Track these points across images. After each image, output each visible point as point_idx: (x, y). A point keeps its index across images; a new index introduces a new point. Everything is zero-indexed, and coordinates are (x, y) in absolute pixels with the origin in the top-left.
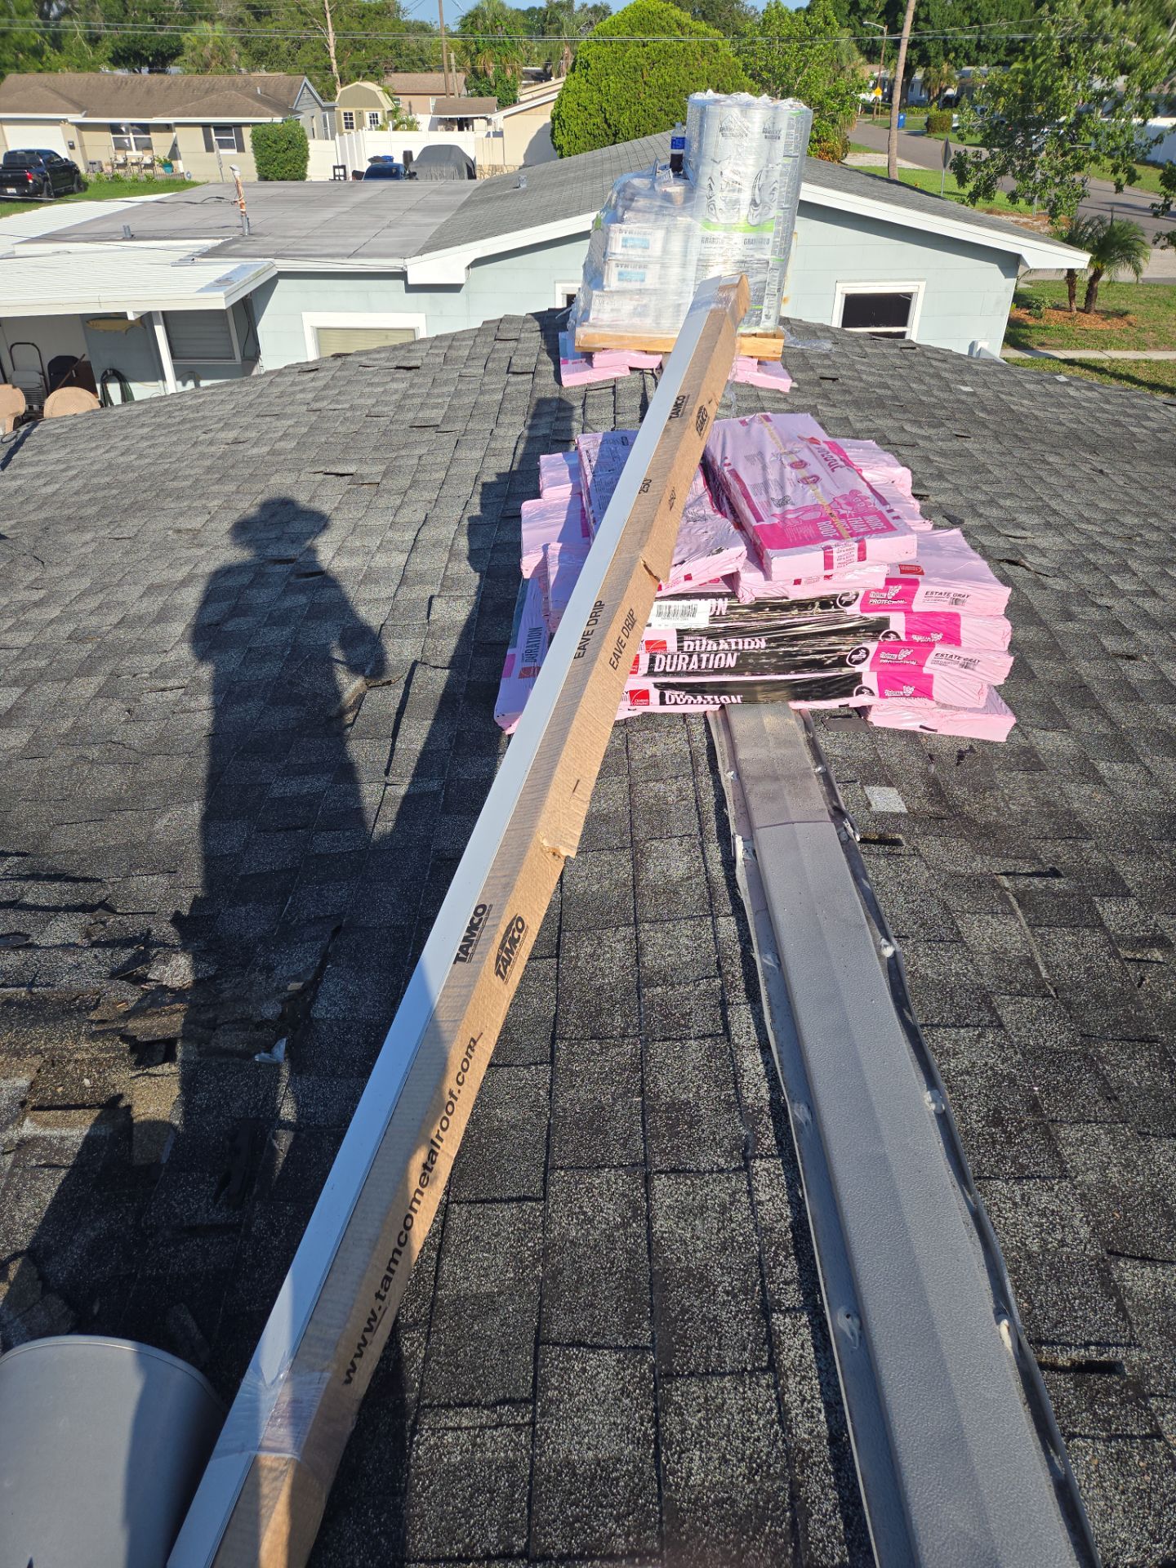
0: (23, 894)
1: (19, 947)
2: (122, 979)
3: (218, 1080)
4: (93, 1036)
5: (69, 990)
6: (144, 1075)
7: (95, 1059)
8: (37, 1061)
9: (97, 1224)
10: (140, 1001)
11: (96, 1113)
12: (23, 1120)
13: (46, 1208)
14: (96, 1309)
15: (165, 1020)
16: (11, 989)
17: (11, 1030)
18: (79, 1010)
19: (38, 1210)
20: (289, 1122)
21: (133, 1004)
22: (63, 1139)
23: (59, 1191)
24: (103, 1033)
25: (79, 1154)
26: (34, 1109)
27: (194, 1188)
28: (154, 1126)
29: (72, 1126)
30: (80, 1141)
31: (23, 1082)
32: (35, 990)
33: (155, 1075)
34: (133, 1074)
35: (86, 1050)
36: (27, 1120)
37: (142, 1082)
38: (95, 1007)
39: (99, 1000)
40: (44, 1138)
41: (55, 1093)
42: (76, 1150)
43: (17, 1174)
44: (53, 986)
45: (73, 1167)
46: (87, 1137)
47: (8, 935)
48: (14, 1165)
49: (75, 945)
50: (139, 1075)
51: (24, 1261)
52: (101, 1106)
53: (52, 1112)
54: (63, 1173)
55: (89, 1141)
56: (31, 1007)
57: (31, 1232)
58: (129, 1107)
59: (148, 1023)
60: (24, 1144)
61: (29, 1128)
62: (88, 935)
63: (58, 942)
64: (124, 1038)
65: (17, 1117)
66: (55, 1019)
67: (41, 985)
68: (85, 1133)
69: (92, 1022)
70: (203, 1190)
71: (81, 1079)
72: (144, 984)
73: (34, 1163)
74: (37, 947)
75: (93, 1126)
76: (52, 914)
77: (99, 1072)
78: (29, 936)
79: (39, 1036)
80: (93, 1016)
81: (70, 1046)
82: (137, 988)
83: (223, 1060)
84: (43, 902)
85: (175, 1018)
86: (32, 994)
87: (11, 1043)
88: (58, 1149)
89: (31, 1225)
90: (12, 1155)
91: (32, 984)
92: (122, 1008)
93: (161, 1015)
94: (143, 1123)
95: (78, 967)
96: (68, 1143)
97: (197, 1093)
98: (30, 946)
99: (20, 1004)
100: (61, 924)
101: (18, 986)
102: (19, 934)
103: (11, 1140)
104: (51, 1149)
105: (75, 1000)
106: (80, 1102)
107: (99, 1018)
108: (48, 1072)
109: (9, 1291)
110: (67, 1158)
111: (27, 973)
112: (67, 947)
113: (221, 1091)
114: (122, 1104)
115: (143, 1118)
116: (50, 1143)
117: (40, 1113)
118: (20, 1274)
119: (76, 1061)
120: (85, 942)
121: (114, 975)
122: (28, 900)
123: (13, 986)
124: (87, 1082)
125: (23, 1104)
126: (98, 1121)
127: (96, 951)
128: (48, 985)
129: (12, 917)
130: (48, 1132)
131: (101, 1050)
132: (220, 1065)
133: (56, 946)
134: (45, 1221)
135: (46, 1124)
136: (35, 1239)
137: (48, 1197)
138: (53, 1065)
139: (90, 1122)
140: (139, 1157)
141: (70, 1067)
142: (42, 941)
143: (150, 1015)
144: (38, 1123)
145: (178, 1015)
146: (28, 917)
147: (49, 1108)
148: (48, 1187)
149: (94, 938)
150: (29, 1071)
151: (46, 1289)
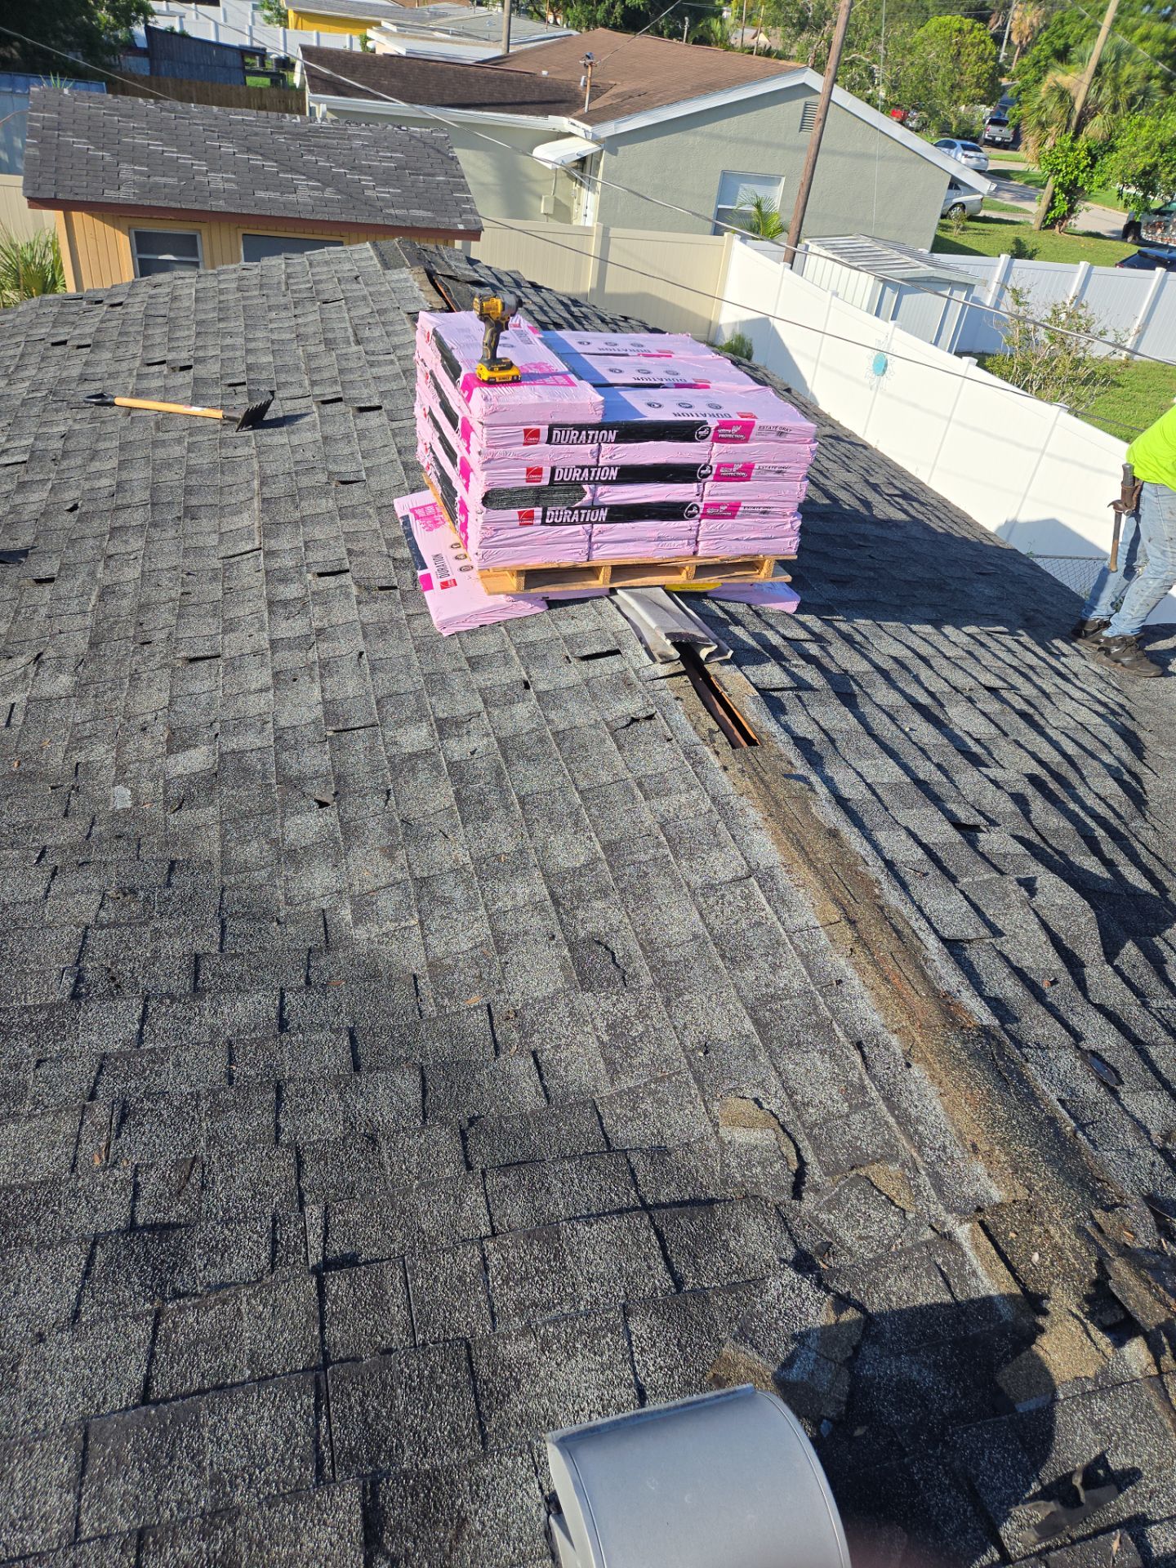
0: (1155, 1044)
1: (1105, 1084)
2: (1153, 1211)
3: (1132, 1416)
4: (1079, 1230)
5: (1103, 1167)
6: (1082, 1323)
7: (1060, 1250)
8: (1022, 1194)
9: (925, 1372)
10: (1147, 1250)
11: (1017, 1290)
12: (967, 1221)
13: (911, 1304)
14: (859, 1432)
15: (1149, 1299)
16: (1064, 1112)
17: (1031, 1147)
18: (1093, 1193)
19: (905, 1298)
20: (1148, 1548)
21: (1138, 1246)
22: (974, 1273)
23: (930, 1307)
24: (1091, 1240)
25: (972, 1301)
26: (981, 1223)
27: (1013, 1466)
28: (1041, 1370)
29: (991, 1274)
30: (983, 1293)
31: (997, 1195)
32: (1080, 1135)
33: (1089, 1335)
34: (1075, 1310)
35: (1062, 1234)
36: (968, 1226)
37: (1073, 1326)
38: (1108, 1209)
39: (1116, 1205)
40: (964, 1255)
41: (1006, 1232)
42: (973, 1295)
43: (922, 1252)
44: (1096, 1148)
45: (958, 1304)
46: (990, 1298)
47: (1108, 1064)
48: (927, 1244)
49: (1148, 1132)
50: (1076, 1317)
51: (860, 1320)
52: (1024, 1290)
53: (989, 1244)
54: (947, 1298)
55: (986, 1304)
56: (1063, 1145)
57: (885, 1305)
58: (1041, 1330)
59: (1134, 1282)
60: (948, 1237)
61: (964, 1232)
62: (1167, 1137)
63: (1138, 1115)
64: (1100, 1265)
65: (965, 1213)
66: (1069, 1179)
67: (1088, 1136)
68: (992, 1293)
69: (1092, 1217)
70: (1017, 1480)
71: (1035, 1248)
72: (1167, 1239)
73: (940, 1261)
74: (1118, 1099)
75: (1002, 1296)
76: (1159, 1085)
77: (1052, 1263)
78: (1122, 1083)
79: (1044, 1176)
80: (1099, 1215)
81: (1057, 1214)
82: (1157, 1236)
83: (1157, 1407)
84: (1162, 1066)
85: (1159, 1309)
86: (1075, 1135)
87: (1020, 1156)
88: (963, 1276)
89: (891, 1301)
90: (934, 1234)
91: (1082, 1127)
92: (1126, 1238)
93: (1149, 1289)
94: (1037, 1357)
95: (1130, 1155)
96: (973, 1282)
97: (1103, 1399)
98: (1114, 1093)
99: (1058, 1133)
100: (1156, 1102)
101: (1072, 1116)
102: (1117, 1072)
103: (944, 1224)
104: (959, 1269)
105: (1099, 1180)
106: (1014, 1264)
107: (1100, 1221)
108: (1020, 1210)
109: (831, 1326)
110: (962, 1290)
111: (1088, 1112)
112: (1140, 1127)
113: (1124, 1428)
114: (1041, 1321)
115: (1042, 1353)
116: (963, 1264)
117: (982, 1233)
118: (849, 1325)
119: (1047, 1231)
120: (1158, 1140)
121: (1150, 1200)
122: (1153, 1052)
123: (1069, 1112)
124: (1036, 1257)
125: (979, 1210)
126: (1011, 1297)
127: (1159, 1159)
128: (1093, 1142)
129: (1127, 1053)
130: (971, 1254)
131: (1073, 1249)
132: (1149, 1406)
133: (1132, 1116)
134: (901, 1312)
135: (977, 1247)
136: (881, 1315)
137: (921, 1300)
138: (1029, 1211)
139: (1004, 1290)
140: (1005, 1377)
141: (1037, 1229)
142: (1127, 1100)
143: (1141, 1277)
144: (973, 1238)
145: (1164, 1311)
146: (1138, 1065)
147: (991, 1238)
148: (929, 1293)
149: (1169, 1146)
150: (1009, 1191)
151: (850, 1363)
